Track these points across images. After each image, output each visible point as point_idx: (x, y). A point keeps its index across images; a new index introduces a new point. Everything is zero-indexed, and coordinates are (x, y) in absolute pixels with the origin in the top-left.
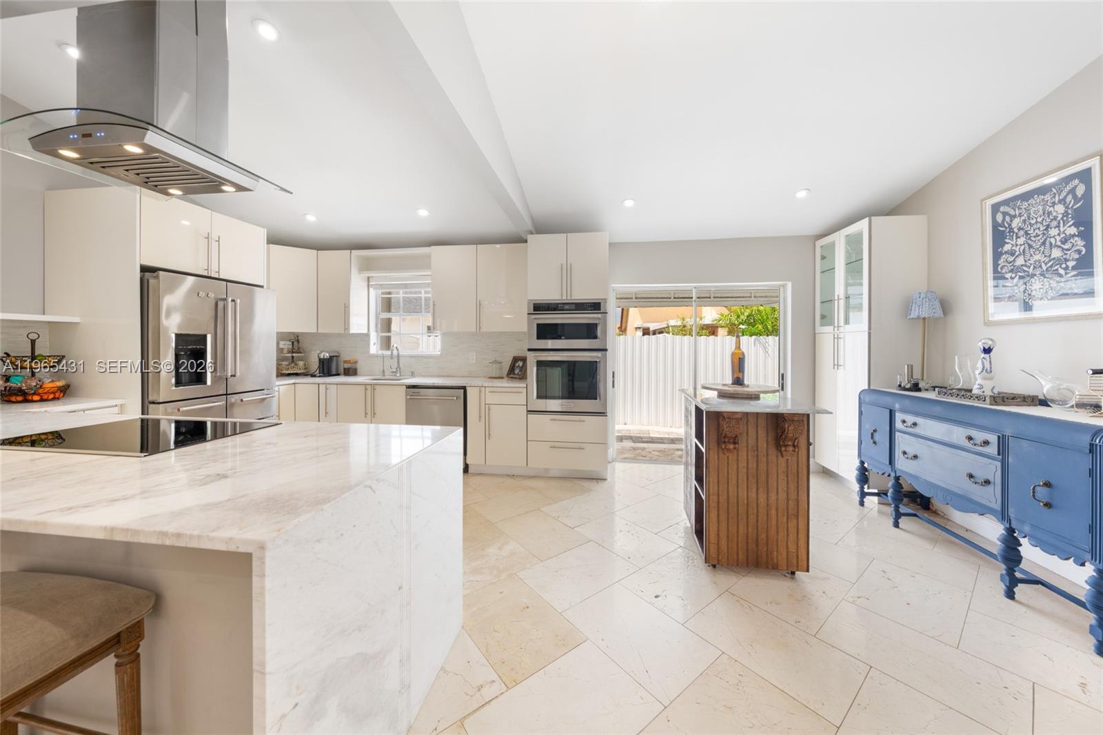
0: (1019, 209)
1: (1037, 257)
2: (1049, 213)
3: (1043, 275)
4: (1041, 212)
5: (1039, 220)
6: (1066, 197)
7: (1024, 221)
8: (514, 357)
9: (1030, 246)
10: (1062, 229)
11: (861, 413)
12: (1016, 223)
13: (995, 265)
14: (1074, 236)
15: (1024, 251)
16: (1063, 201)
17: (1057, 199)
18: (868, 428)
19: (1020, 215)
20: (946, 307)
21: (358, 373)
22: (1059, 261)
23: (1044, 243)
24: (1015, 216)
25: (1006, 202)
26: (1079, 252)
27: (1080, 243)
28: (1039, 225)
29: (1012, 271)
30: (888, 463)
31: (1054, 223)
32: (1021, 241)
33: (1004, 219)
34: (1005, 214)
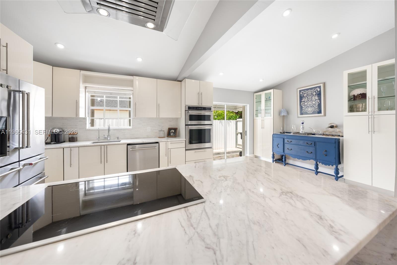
0: (306, 92)
1: (310, 103)
2: (312, 94)
3: (311, 107)
4: (311, 93)
5: (310, 95)
6: (316, 91)
7: (307, 95)
8: (169, 128)
9: (308, 101)
10: (315, 98)
11: (273, 140)
12: (305, 95)
13: (300, 104)
14: (318, 99)
15: (307, 101)
16: (315, 92)
17: (314, 91)
18: (276, 144)
19: (306, 93)
20: (288, 113)
21: (78, 140)
22: (314, 104)
23: (311, 100)
24: (305, 94)
25: (303, 90)
26: (318, 103)
27: (319, 101)
28: (310, 96)
29: (304, 106)
30: (283, 152)
31: (313, 96)
32: (306, 99)
33: (302, 94)
34: (302, 93)
